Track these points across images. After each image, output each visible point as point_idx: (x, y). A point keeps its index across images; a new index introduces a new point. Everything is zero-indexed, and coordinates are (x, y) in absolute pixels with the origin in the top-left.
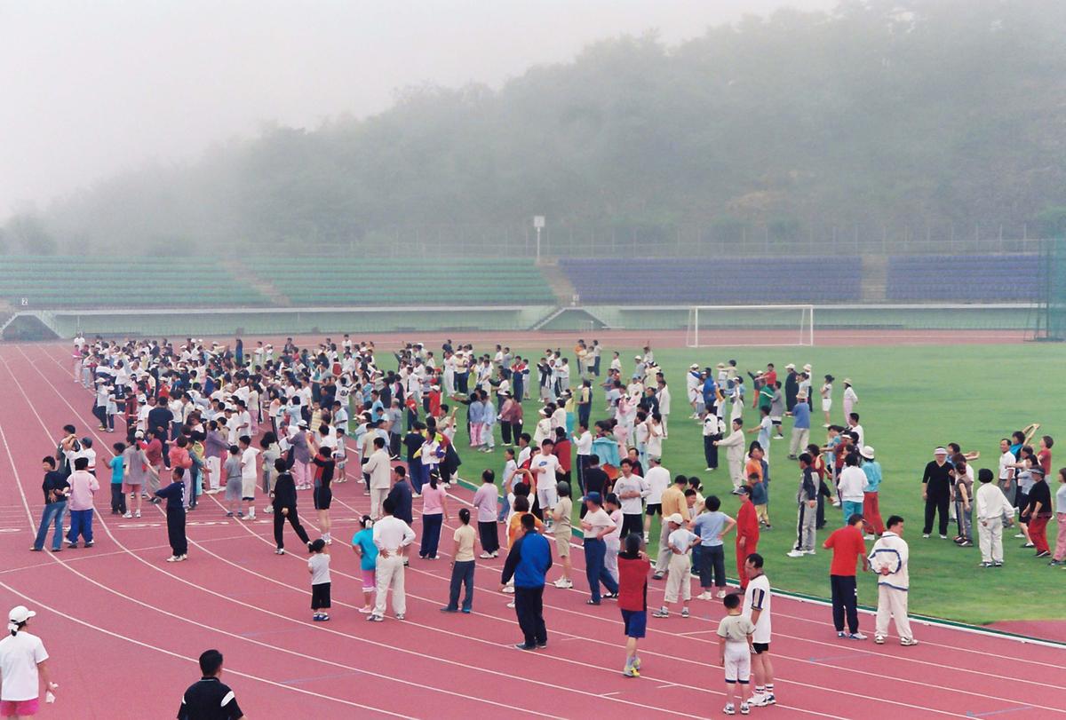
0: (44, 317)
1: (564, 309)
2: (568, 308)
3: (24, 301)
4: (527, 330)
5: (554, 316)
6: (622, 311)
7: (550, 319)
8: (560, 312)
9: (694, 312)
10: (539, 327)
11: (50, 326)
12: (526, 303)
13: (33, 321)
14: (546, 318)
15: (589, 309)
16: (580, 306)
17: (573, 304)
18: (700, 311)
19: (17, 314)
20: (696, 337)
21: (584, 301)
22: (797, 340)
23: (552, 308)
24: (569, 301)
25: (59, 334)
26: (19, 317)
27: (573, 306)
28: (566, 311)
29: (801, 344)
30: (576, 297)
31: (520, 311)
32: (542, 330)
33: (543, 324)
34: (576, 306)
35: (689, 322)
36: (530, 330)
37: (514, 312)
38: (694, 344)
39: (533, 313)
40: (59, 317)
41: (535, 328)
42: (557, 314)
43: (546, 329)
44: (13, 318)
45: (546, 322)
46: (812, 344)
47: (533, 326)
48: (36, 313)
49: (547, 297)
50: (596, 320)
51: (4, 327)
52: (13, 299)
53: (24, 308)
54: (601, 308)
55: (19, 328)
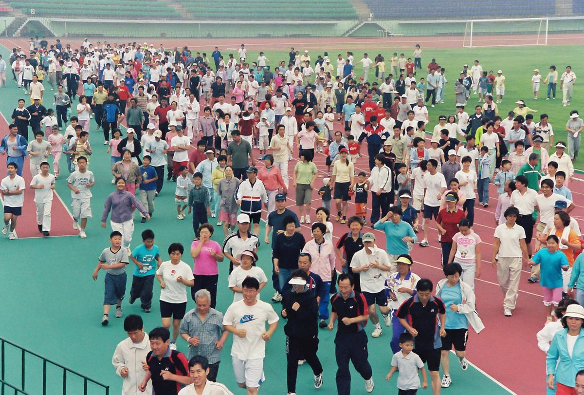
0: (45, 21)
1: (364, 23)
2: (366, 22)
3: (33, 11)
4: (341, 37)
5: (357, 27)
7: (355, 29)
8: (362, 24)
10: (348, 34)
11: (48, 27)
12: (339, 19)
13: (38, 25)
14: (353, 29)
15: (380, 23)
16: (374, 21)
17: (370, 19)
18: (474, 23)
19: (29, 19)
20: (471, 40)
21: (376, 17)
22: (535, 42)
23: (357, 22)
24: (366, 18)
25: (54, 34)
26: (29, 22)
27: (370, 21)
28: (366, 24)
29: (538, 44)
30: (371, 15)
31: (336, 24)
32: (350, 36)
33: (351, 32)
34: (372, 21)
35: (466, 30)
36: (343, 36)
37: (333, 25)
38: (469, 45)
39: (344, 25)
40: (53, 23)
41: (346, 35)
42: (360, 26)
43: (352, 35)
44: (27, 22)
45: (353, 31)
46: (546, 44)
47: (345, 34)
48: (40, 19)
49: (352, 15)
50: (384, 30)
51: (21, 28)
52: (25, 10)
53: (34, 16)
54: (387, 22)
55: (30, 29)
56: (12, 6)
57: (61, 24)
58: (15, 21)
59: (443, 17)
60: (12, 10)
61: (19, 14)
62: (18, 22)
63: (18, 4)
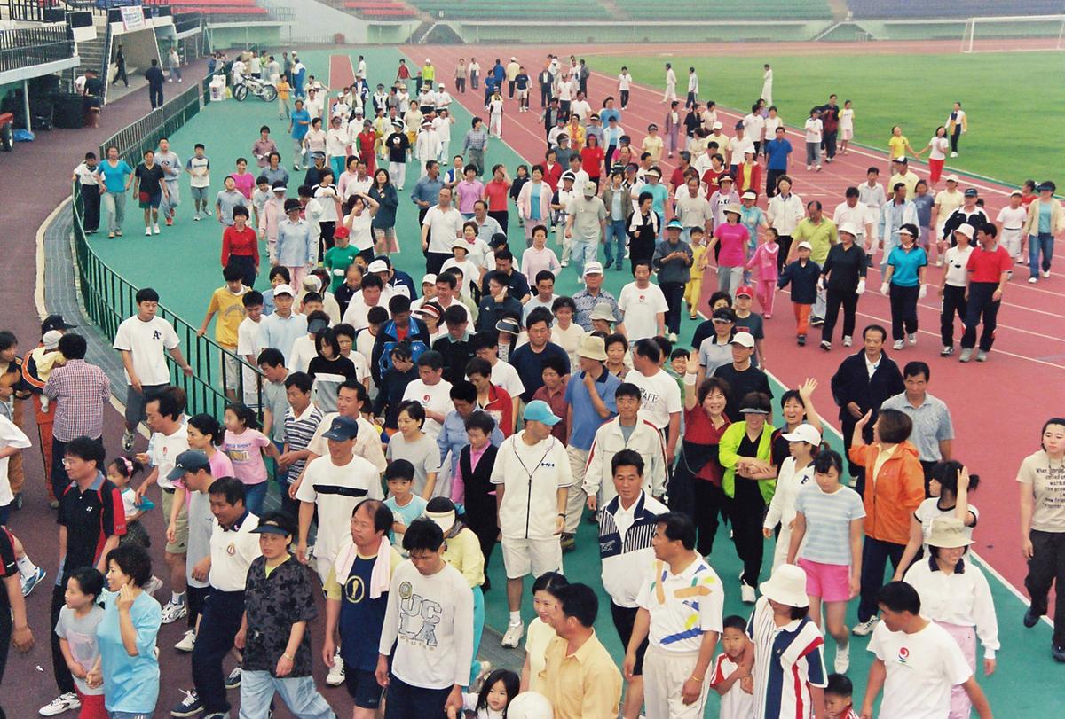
0: (454, 26)
1: (840, 23)
2: (844, 23)
3: (441, 14)
4: (808, 41)
5: (831, 29)
6: (887, 25)
8: (837, 25)
9: (970, 25)
10: (819, 38)
11: (457, 32)
12: (807, 18)
13: (446, 28)
14: (828, 29)
15: (860, 23)
16: (853, 21)
17: (848, 19)
19: (436, 23)
20: (972, 44)
21: (856, 17)
23: (830, 22)
24: (843, 18)
25: (464, 40)
26: (437, 26)
27: (848, 21)
28: (842, 25)
30: (850, 14)
31: (804, 25)
32: (821, 40)
33: (822, 36)
34: (850, 21)
35: (964, 34)
36: (811, 41)
37: (800, 26)
38: (967, 50)
39: (815, 27)
40: (464, 26)
41: (816, 40)
42: (834, 27)
43: (826, 39)
44: (434, 26)
45: (825, 34)
47: (815, 37)
48: (449, 23)
49: (826, 13)
50: (863, 31)
51: (428, 33)
52: (433, 11)
53: (441, 19)
54: (869, 22)
55: (438, 34)
56: (420, 9)
57: (473, 27)
58: (421, 26)
59: (938, 16)
60: (419, 13)
61: (426, 17)
62: (426, 26)
63: (427, 6)
